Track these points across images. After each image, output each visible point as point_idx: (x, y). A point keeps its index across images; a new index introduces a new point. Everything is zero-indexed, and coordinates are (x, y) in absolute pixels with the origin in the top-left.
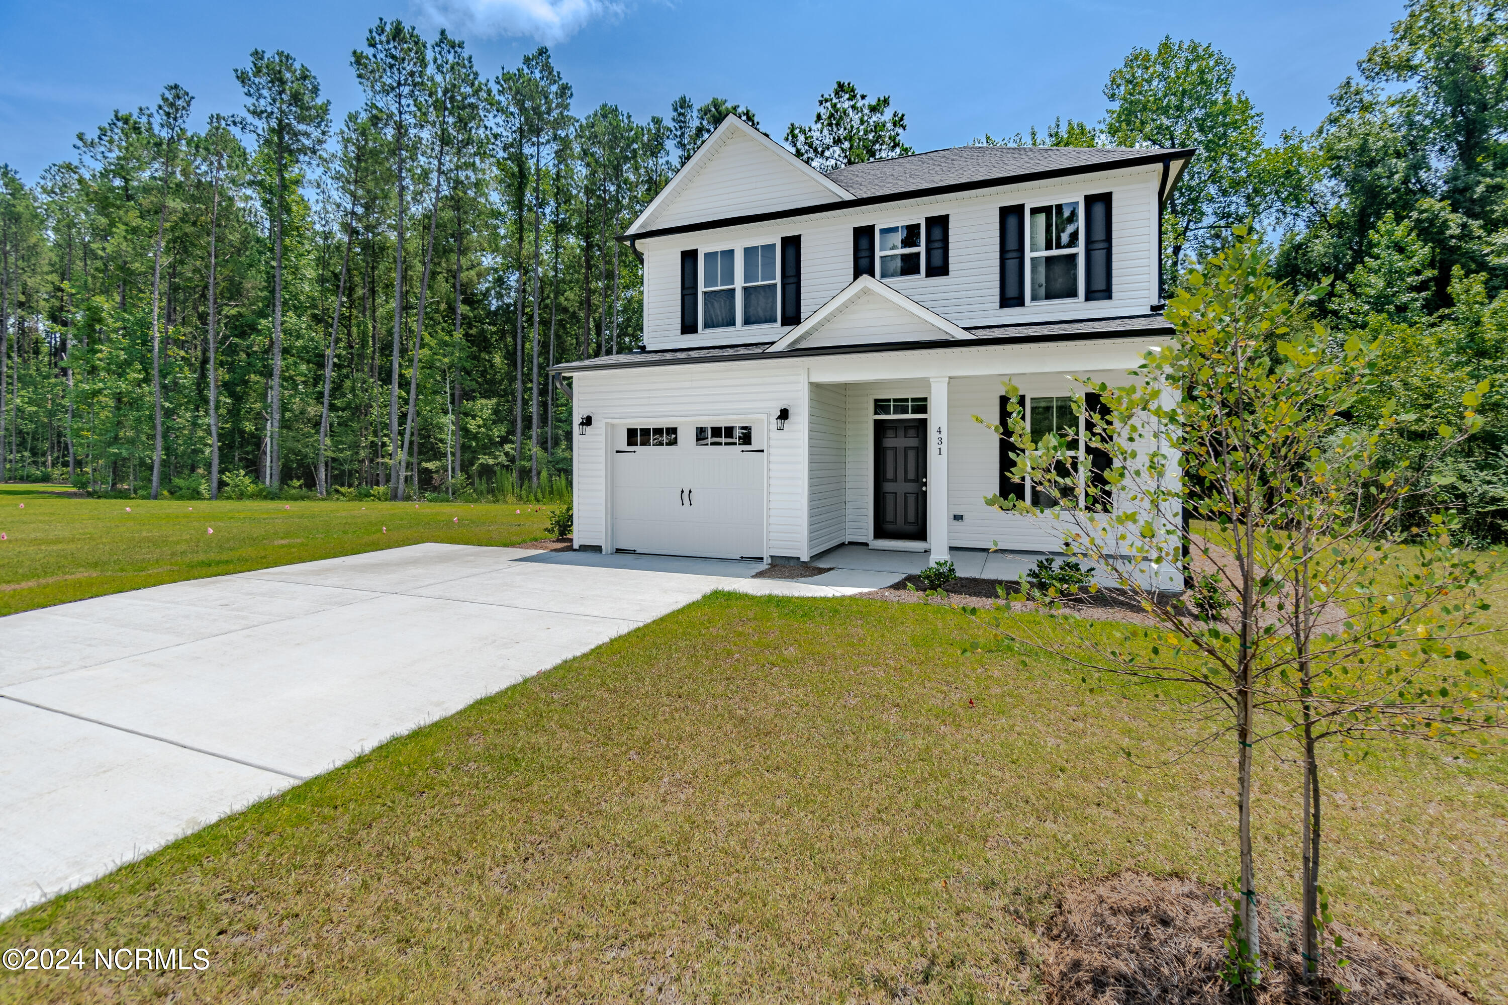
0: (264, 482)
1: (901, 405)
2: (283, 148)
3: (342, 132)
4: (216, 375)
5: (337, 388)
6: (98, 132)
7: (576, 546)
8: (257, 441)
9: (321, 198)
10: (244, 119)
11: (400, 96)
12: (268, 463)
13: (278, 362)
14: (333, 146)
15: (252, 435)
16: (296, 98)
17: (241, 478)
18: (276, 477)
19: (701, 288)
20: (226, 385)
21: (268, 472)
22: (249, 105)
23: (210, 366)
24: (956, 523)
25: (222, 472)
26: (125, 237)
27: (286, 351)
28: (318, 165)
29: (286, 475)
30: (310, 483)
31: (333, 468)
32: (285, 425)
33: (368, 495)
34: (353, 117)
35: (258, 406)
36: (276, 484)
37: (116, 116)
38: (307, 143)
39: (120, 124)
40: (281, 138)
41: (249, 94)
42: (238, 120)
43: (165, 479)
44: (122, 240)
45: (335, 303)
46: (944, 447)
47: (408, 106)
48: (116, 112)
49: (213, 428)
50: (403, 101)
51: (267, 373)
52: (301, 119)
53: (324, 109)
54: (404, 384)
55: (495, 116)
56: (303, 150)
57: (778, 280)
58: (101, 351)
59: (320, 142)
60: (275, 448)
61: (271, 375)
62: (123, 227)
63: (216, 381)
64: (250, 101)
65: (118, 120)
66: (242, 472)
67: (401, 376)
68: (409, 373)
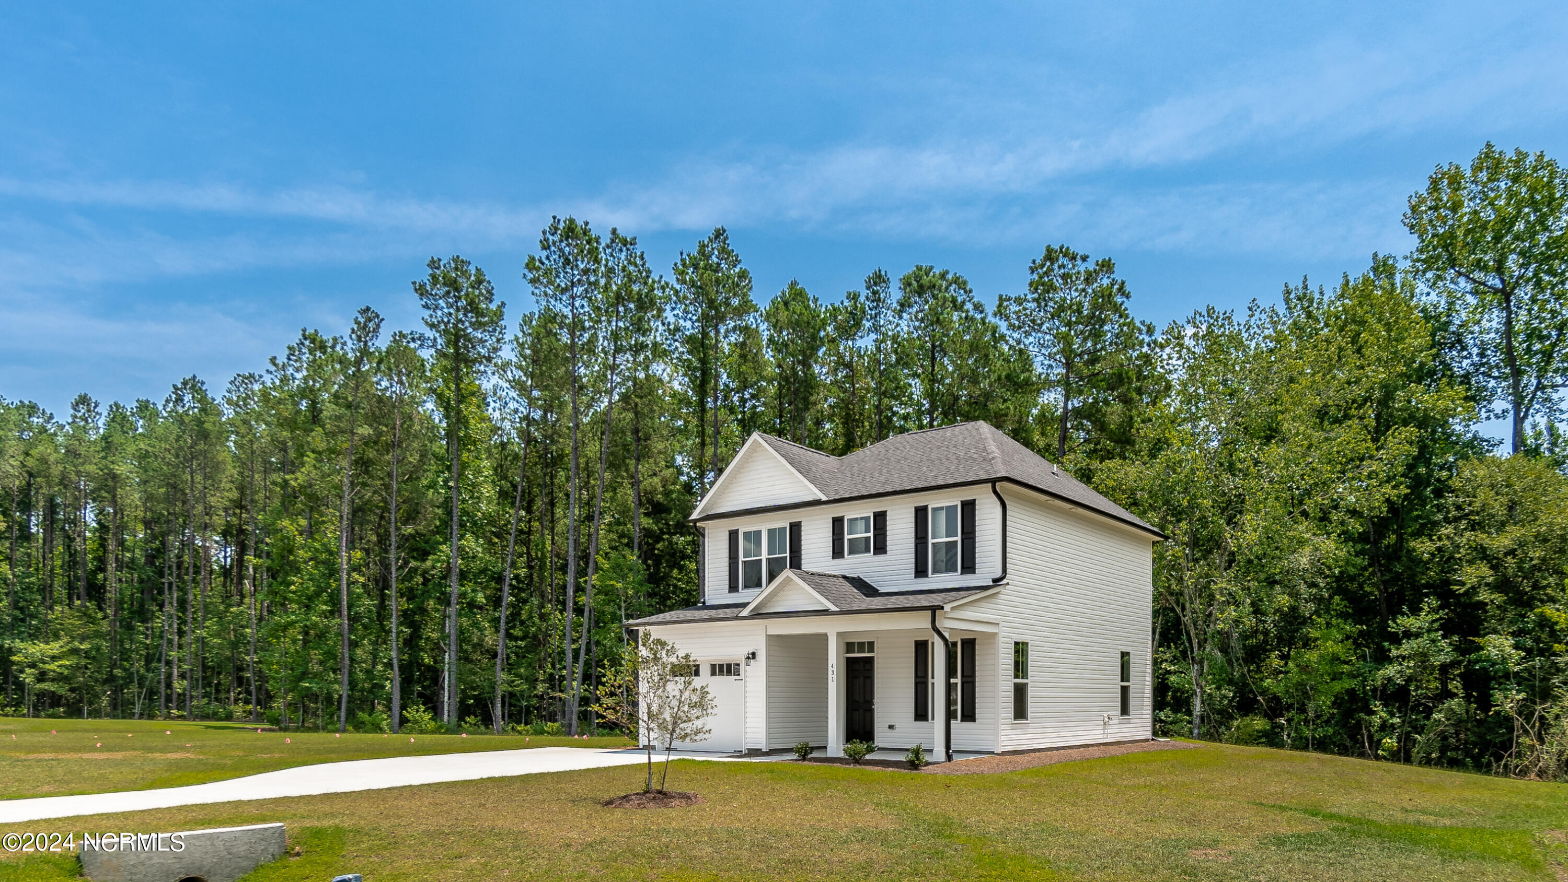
0: (442, 720)
1: (861, 646)
2: (459, 358)
3: (517, 339)
4: (397, 604)
5: (514, 617)
6: (287, 352)
7: (641, 747)
8: (434, 675)
9: (498, 405)
10: (422, 335)
11: (573, 298)
12: (446, 699)
13: (454, 588)
14: (507, 353)
15: (428, 667)
16: (473, 307)
17: (419, 713)
18: (454, 714)
19: (741, 558)
20: (405, 614)
21: (446, 708)
22: (426, 317)
23: (392, 592)
24: (890, 731)
25: (403, 707)
26: (314, 466)
27: (463, 576)
28: (493, 374)
29: (464, 711)
30: (487, 720)
31: (511, 705)
32: (465, 658)
33: (542, 732)
34: (527, 320)
35: (434, 635)
36: (454, 720)
37: (304, 335)
38: (483, 352)
39: (307, 343)
40: (457, 348)
41: (426, 306)
42: (417, 336)
43: (351, 714)
44: (312, 469)
45: (514, 515)
46: (835, 676)
47: (583, 307)
48: (304, 330)
49: (395, 661)
50: (577, 304)
51: (445, 600)
52: (477, 325)
53: (499, 314)
54: (579, 611)
55: (673, 309)
56: (479, 360)
57: (788, 554)
58: (293, 583)
59: (495, 350)
60: (453, 682)
61: (448, 604)
62: (312, 455)
63: (397, 610)
64: (426, 314)
65: (305, 339)
66: (422, 708)
67: (576, 603)
68: (583, 599)
